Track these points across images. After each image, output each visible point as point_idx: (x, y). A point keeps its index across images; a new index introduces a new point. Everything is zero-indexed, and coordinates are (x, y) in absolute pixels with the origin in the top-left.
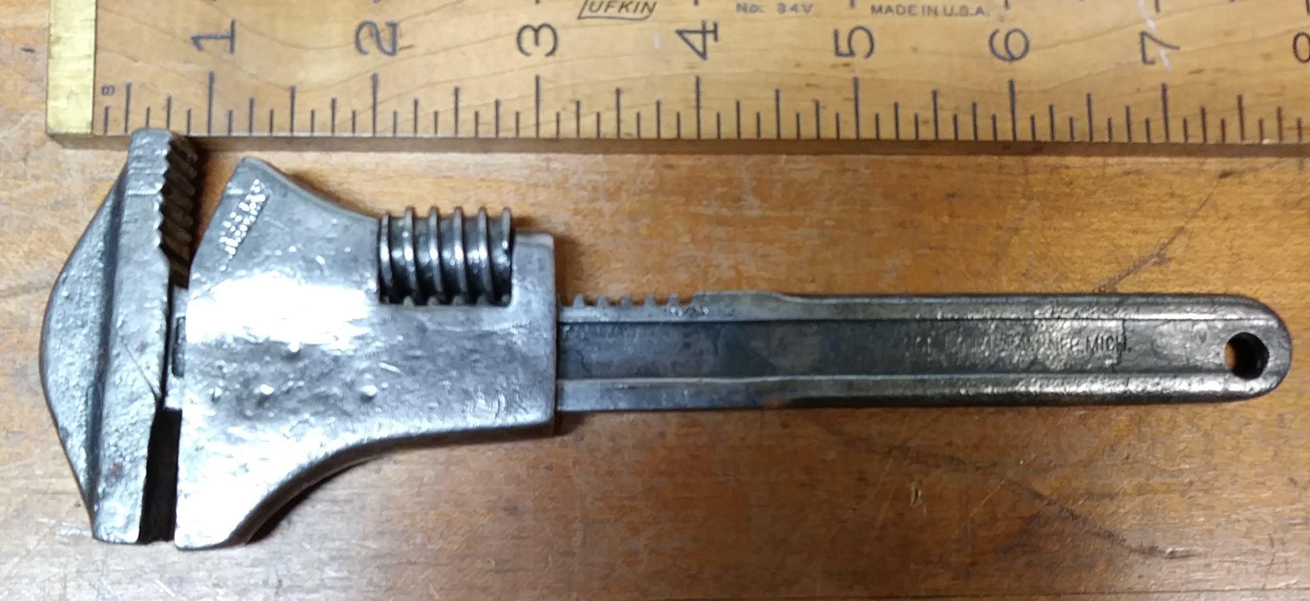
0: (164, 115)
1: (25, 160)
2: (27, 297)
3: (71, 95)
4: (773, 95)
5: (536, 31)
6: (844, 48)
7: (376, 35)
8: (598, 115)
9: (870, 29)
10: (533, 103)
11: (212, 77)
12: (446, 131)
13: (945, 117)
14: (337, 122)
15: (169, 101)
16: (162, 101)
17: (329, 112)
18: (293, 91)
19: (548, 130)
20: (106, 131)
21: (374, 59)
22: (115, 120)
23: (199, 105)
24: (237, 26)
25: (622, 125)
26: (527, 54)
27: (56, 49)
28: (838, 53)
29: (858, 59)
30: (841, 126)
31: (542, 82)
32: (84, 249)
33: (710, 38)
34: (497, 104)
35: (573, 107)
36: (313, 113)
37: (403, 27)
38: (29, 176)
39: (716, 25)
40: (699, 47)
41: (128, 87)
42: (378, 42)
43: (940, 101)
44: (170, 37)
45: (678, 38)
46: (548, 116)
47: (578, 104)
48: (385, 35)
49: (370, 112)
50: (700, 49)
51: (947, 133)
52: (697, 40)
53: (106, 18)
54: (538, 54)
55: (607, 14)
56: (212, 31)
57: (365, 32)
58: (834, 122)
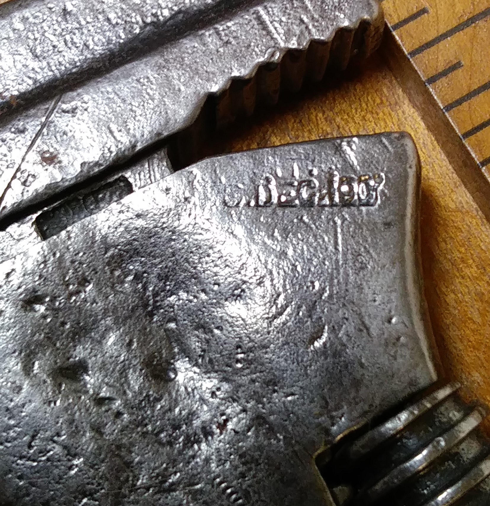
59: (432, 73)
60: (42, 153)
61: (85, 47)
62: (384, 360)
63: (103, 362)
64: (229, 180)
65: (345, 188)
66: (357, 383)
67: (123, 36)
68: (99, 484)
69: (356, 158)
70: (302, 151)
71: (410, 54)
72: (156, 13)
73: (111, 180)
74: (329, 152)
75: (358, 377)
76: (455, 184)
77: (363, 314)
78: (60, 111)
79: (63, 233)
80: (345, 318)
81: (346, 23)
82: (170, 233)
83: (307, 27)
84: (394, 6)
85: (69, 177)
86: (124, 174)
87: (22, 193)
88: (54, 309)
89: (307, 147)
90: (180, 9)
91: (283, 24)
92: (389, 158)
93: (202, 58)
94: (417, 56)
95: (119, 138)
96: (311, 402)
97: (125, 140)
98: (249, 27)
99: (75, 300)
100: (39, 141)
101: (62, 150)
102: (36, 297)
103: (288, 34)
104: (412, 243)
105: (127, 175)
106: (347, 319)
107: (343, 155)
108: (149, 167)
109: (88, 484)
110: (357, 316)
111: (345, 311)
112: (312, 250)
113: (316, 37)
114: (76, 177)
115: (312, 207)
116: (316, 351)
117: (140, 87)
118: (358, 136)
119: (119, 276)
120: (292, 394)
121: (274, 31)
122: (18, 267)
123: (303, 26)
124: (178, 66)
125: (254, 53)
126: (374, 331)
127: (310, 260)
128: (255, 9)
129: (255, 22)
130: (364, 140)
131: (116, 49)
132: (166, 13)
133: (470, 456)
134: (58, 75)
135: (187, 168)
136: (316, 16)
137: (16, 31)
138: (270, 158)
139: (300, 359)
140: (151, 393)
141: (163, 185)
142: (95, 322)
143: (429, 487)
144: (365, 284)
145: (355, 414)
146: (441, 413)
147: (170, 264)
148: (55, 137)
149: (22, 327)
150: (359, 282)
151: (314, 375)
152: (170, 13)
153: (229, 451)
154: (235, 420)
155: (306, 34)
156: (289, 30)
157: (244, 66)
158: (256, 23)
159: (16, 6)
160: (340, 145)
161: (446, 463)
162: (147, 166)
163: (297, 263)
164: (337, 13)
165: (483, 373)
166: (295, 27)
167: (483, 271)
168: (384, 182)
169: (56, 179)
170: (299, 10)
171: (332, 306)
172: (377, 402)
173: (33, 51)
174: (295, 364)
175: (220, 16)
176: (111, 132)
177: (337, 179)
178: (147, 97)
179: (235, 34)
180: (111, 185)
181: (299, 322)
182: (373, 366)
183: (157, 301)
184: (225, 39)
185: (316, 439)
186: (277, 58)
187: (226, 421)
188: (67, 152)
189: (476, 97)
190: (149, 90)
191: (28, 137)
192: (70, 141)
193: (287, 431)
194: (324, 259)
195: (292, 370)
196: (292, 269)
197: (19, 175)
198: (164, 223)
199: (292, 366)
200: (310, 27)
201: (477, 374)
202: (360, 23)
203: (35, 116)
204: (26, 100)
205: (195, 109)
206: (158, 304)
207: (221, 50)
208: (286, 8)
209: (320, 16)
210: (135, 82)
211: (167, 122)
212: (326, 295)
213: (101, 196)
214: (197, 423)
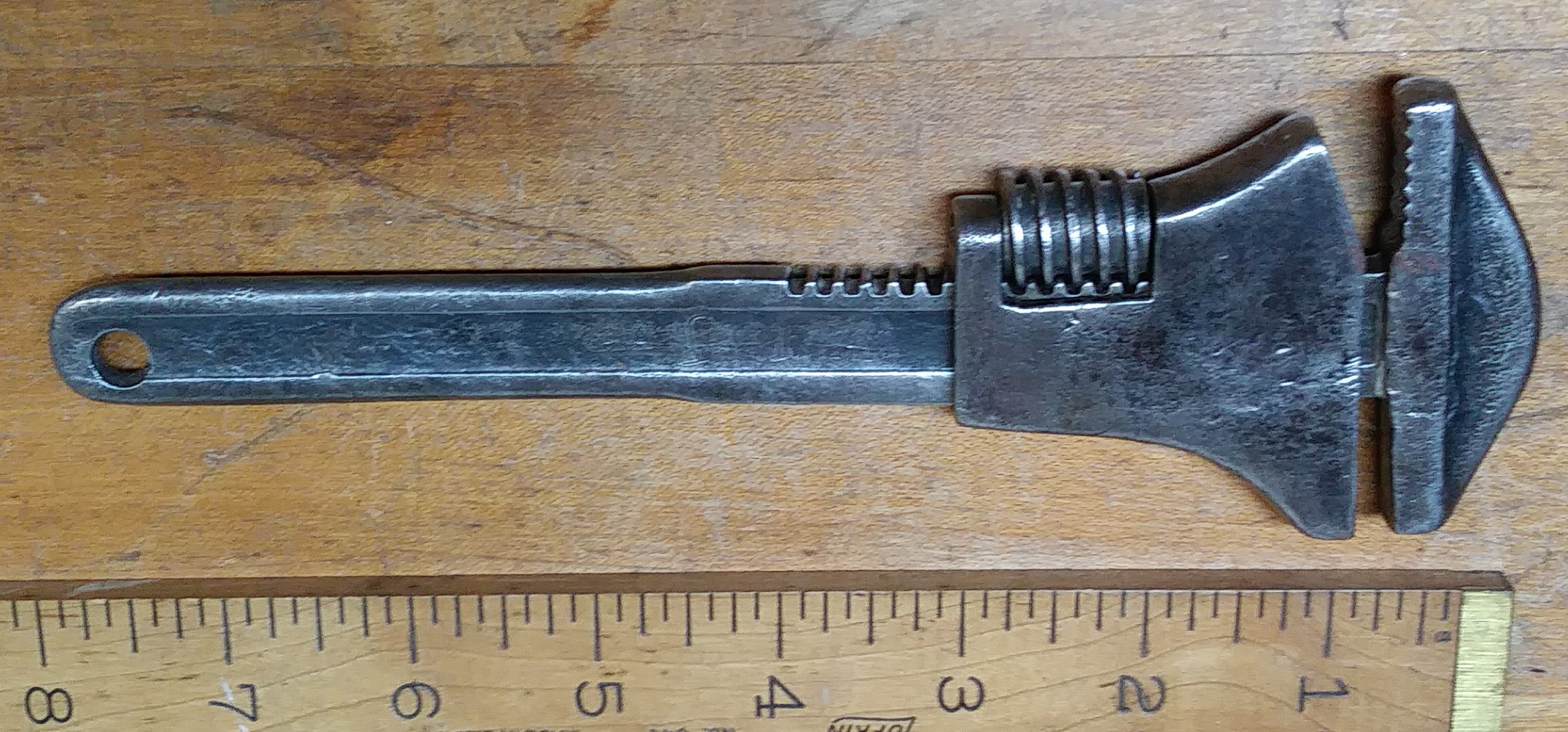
0: (1382, 612)
3: (1485, 632)
4: (694, 640)
5: (962, 704)
6: (611, 692)
7: (1142, 697)
8: (894, 616)
9: (580, 715)
10: (967, 626)
11: (1327, 651)
12: (1066, 597)
13: (493, 621)
14: (1188, 605)
15: (1375, 627)
16: (1383, 627)
17: (1197, 615)
18: (1237, 638)
19: (951, 599)
21: (1144, 672)
23: (1341, 621)
24: (1297, 705)
25: (867, 605)
26: (972, 679)
27: (1498, 679)
28: (619, 686)
29: (595, 680)
30: (615, 609)
31: (957, 650)
33: (766, 701)
34: (1008, 626)
35: (921, 623)
36: (1215, 615)
37: (1111, 707)
39: (759, 714)
40: (777, 690)
41: (1420, 641)
42: (1140, 690)
43: (499, 636)
44: (1373, 693)
45: (803, 700)
46: (951, 614)
47: (916, 628)
48: (1131, 699)
49: (1150, 616)
50: (777, 689)
51: (492, 603)
52: (781, 698)
53: (1440, 712)
54: (961, 680)
55: (883, 723)
56: (1326, 701)
57: (1154, 701)
58: (624, 611)
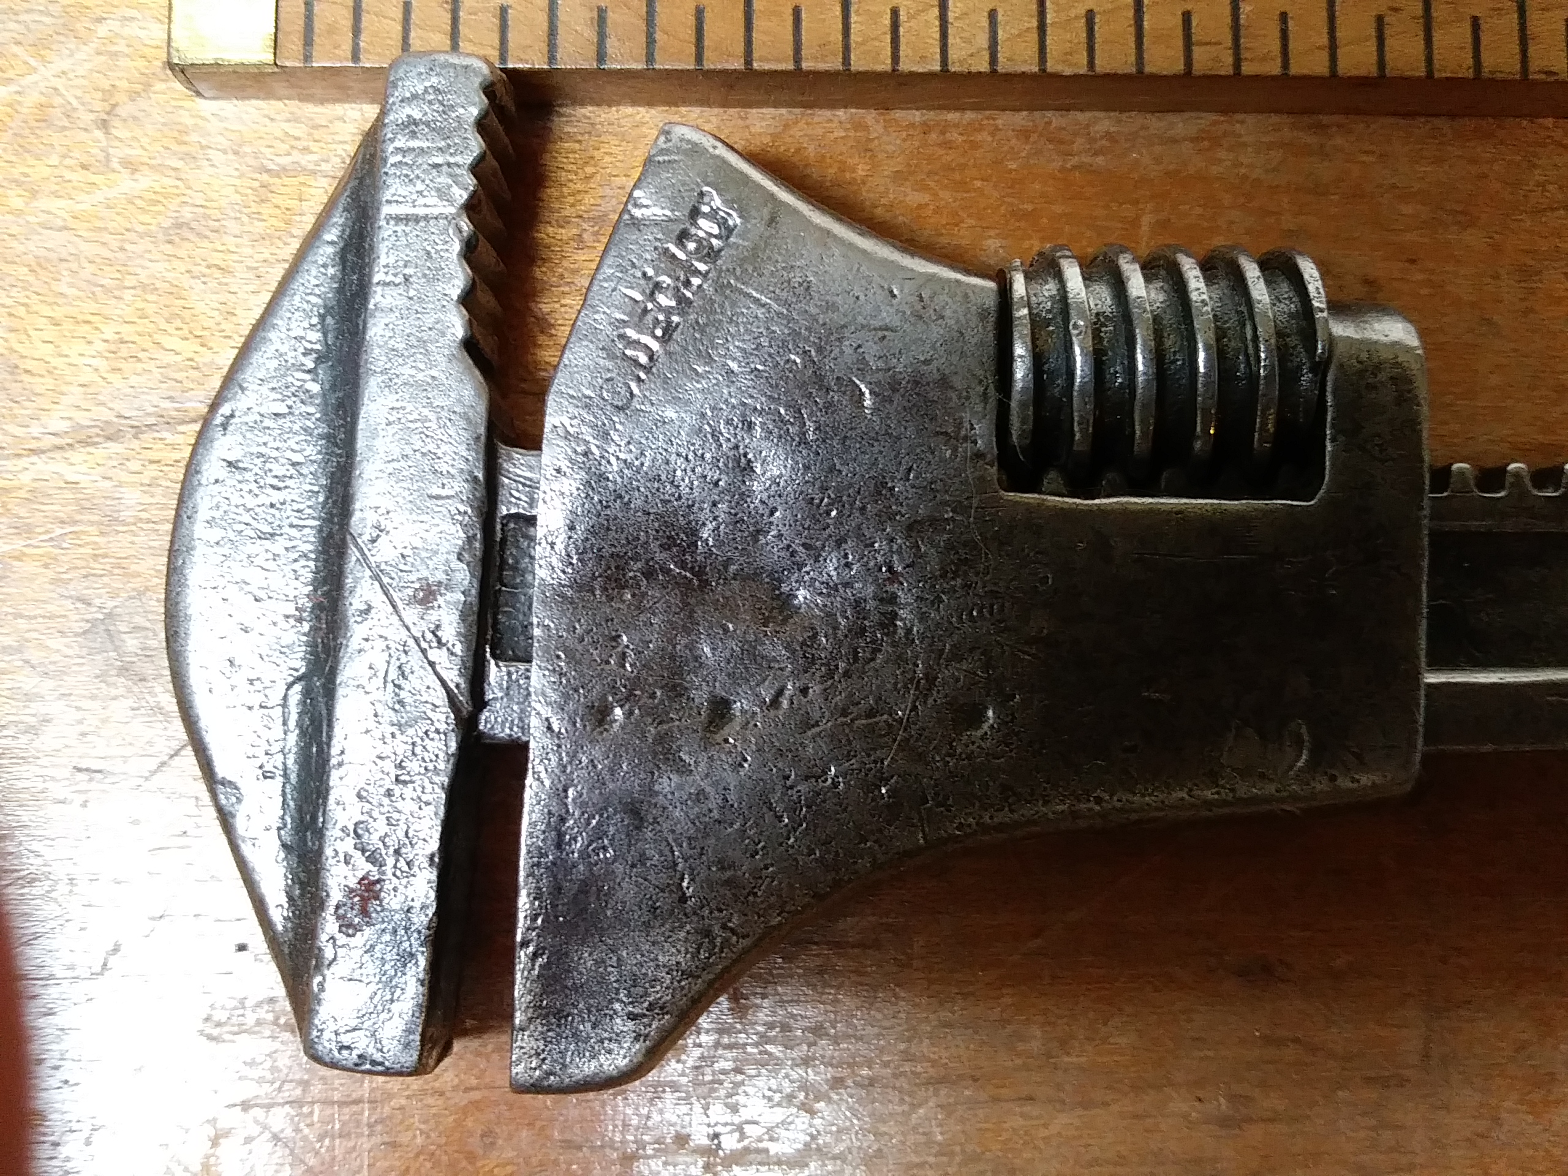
1: (104, 125)
2: (114, 447)
20: (307, 58)
22: (332, 30)
32: (269, 349)
38: (115, 165)
59: (592, 51)
60: (414, 600)
61: (298, 468)
62: (936, 332)
63: (729, 675)
64: (594, 386)
65: (691, 246)
66: (944, 382)
67: (312, 410)
68: (875, 762)
69: (663, 208)
70: (612, 271)
71: (550, 63)
72: (305, 348)
73: (499, 535)
74: (634, 237)
75: (937, 376)
76: (741, 118)
77: (865, 322)
78: (370, 546)
79: (537, 632)
80: (856, 349)
81: (475, 111)
82: (618, 501)
83: (449, 165)
84: (475, 44)
85: (466, 582)
86: (499, 515)
87: (452, 654)
88: (627, 699)
89: (609, 261)
90: (320, 315)
91: (425, 193)
92: (687, 166)
93: (407, 325)
94: (558, 57)
95: (451, 493)
96: (933, 453)
97: (459, 486)
98: (403, 239)
99: (631, 665)
100: (396, 596)
101: (425, 573)
102: (599, 711)
103: (443, 194)
104: (811, 207)
105: (505, 512)
106: (859, 346)
107: (647, 223)
108: (510, 478)
109: (867, 775)
110: (863, 332)
111: (847, 343)
112: (747, 337)
113: (469, 162)
114: (472, 575)
115: (691, 303)
116: (875, 410)
117: (400, 426)
118: (635, 187)
119: (633, 595)
120: (910, 470)
121: (427, 211)
122: (546, 712)
123: (445, 168)
124: (400, 360)
125: (442, 253)
126: (896, 322)
127: (759, 346)
128: (382, 217)
129: (400, 228)
130: (645, 184)
131: (323, 429)
132: (315, 336)
133: (1109, 302)
134: (316, 523)
135: (546, 430)
136: (443, 144)
137: (222, 543)
138: (596, 316)
139: (872, 434)
140: (801, 639)
141: (550, 472)
142: (673, 658)
143: (1117, 372)
144: (828, 297)
145: (979, 408)
146: (1039, 304)
147: (656, 524)
148: (402, 571)
149: (627, 749)
150: (824, 303)
151: (903, 429)
152: (318, 331)
153: (927, 586)
154: (895, 557)
155: (458, 171)
156: (438, 190)
157: (452, 277)
158: (404, 227)
159: (186, 523)
160: (632, 217)
161: (1102, 334)
162: (506, 481)
163: (752, 366)
164: (453, 115)
165: (992, 233)
166: (439, 180)
167: (869, 154)
168: (714, 193)
169: (459, 601)
170: (420, 162)
171: (832, 355)
172: (980, 373)
173: (263, 536)
174: (876, 444)
175: (362, 268)
176: (438, 497)
177: (673, 248)
178: (419, 424)
179: (401, 263)
180: (504, 540)
181: (827, 408)
182: (935, 350)
183: (693, 568)
184: (399, 279)
185: (977, 474)
186: (466, 228)
187: (890, 569)
188: (431, 567)
189: (657, 18)
190: (411, 418)
191: (381, 606)
192: (418, 555)
193: (946, 503)
194: (768, 329)
195: (881, 452)
196: (756, 376)
197: (424, 645)
198: (600, 502)
199: (876, 449)
200: (452, 160)
201: (990, 242)
202: (485, 93)
203: (356, 580)
204: (325, 582)
205: (472, 374)
206: (697, 569)
207: (412, 293)
208: (407, 176)
209: (444, 139)
210: (388, 428)
211: (469, 420)
212: (813, 353)
213: (510, 561)
214: (871, 605)
